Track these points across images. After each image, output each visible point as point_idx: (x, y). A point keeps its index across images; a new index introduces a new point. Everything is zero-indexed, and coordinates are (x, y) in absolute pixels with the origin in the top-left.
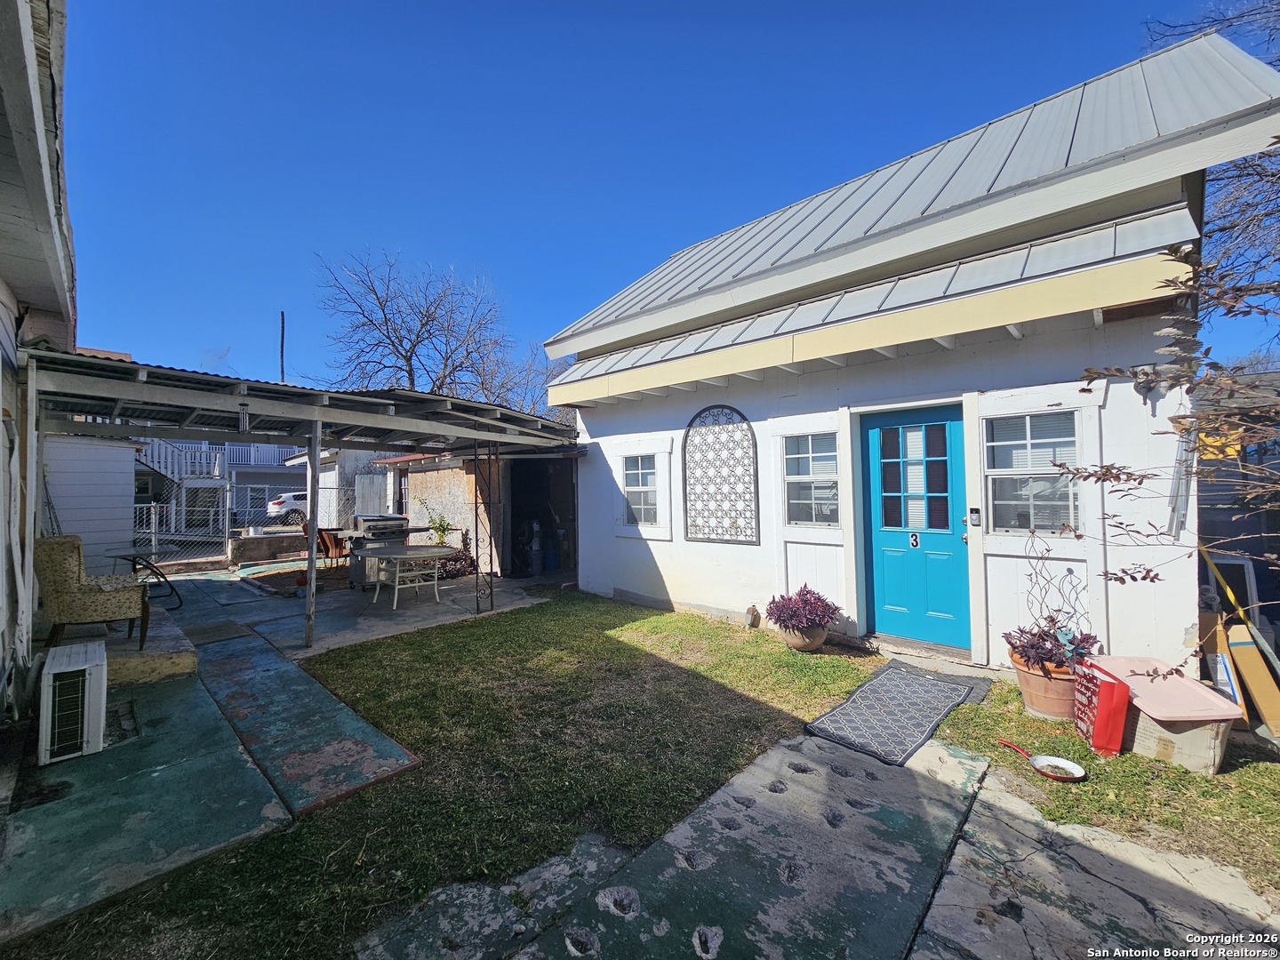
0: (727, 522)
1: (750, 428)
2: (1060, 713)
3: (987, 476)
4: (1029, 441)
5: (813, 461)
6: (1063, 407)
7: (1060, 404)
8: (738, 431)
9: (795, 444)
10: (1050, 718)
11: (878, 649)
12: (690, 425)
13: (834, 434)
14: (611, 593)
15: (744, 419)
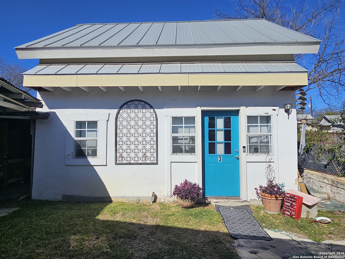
0: (140, 155)
1: (155, 112)
2: (278, 211)
3: (247, 135)
4: (259, 124)
5: (185, 128)
6: (268, 114)
7: (268, 113)
8: (148, 113)
9: (176, 120)
10: (275, 213)
11: (210, 202)
12: (121, 108)
13: (194, 117)
14: (59, 198)
15: (151, 107)
